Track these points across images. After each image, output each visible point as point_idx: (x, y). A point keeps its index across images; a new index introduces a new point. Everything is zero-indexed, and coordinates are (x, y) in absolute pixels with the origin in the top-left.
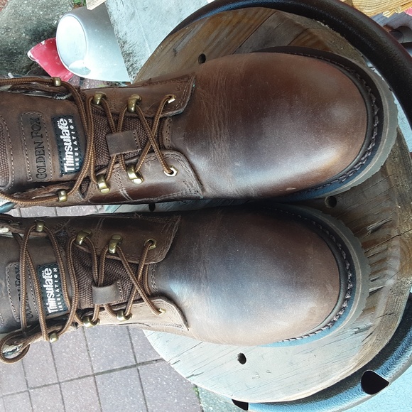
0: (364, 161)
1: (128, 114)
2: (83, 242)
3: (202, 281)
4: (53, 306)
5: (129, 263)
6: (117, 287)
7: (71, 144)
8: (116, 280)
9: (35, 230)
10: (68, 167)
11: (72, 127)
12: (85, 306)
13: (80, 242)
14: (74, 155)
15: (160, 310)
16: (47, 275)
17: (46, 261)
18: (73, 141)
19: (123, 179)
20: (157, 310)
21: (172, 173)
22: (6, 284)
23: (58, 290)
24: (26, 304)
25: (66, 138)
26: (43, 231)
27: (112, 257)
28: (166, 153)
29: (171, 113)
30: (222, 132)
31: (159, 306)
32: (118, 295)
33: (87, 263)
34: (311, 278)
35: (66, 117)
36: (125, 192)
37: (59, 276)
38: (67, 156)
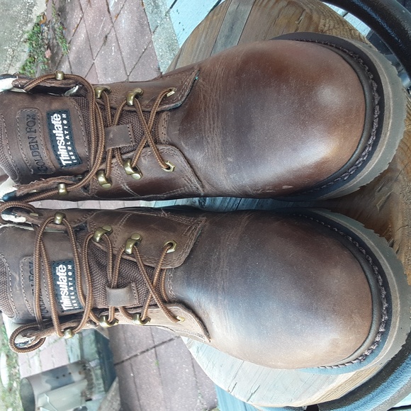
0: (364, 156)
1: (126, 108)
2: (101, 239)
3: (220, 292)
4: (67, 303)
5: (145, 265)
6: (131, 290)
7: (63, 138)
8: (130, 283)
9: (53, 222)
10: (65, 160)
11: (65, 122)
12: (100, 307)
13: (98, 239)
14: (67, 149)
15: (178, 318)
16: (61, 271)
17: (61, 257)
18: (65, 135)
19: (122, 175)
20: (174, 318)
21: (169, 168)
22: (20, 278)
23: (72, 288)
24: (40, 299)
25: (59, 133)
26: (62, 223)
27: (128, 258)
28: (161, 147)
29: (167, 106)
30: (215, 125)
31: (176, 313)
32: (132, 298)
33: (103, 261)
34: (335, 305)
35: (60, 112)
36: (127, 187)
37: (73, 273)
38: (60, 150)
